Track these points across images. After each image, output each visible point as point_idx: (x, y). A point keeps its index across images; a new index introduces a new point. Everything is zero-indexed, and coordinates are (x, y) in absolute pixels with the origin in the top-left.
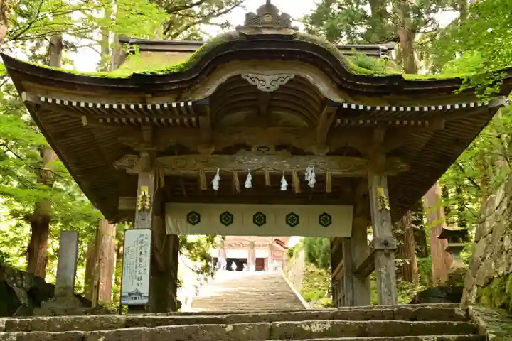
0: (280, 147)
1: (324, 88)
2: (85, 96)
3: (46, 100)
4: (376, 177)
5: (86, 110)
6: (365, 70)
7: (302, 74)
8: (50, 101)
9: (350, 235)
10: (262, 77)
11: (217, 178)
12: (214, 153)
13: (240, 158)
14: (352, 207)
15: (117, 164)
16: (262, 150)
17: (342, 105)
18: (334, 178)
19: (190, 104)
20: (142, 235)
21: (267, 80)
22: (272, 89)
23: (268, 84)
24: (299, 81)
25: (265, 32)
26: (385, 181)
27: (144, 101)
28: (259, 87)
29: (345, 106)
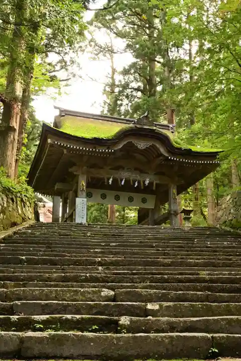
0: (136, 169)
1: (162, 150)
2: (70, 143)
3: (58, 143)
4: (173, 185)
5: (66, 148)
6: (178, 145)
7: (155, 144)
8: (59, 144)
9: (153, 208)
10: (139, 143)
11: (111, 180)
12: (110, 169)
13: (120, 172)
14: (155, 196)
15: (70, 170)
16: (129, 170)
17: (168, 157)
18: (156, 184)
19: (113, 151)
20: (83, 200)
21: (142, 145)
22: (143, 148)
23: (142, 146)
24: (153, 146)
25: (145, 127)
26: (176, 187)
27: (95, 148)
28: (139, 147)
29: (170, 158)
